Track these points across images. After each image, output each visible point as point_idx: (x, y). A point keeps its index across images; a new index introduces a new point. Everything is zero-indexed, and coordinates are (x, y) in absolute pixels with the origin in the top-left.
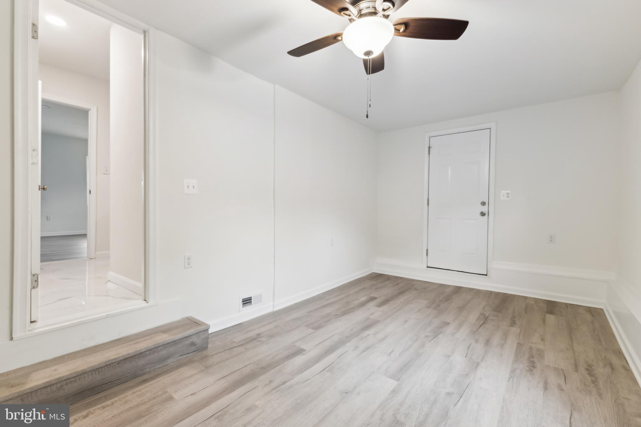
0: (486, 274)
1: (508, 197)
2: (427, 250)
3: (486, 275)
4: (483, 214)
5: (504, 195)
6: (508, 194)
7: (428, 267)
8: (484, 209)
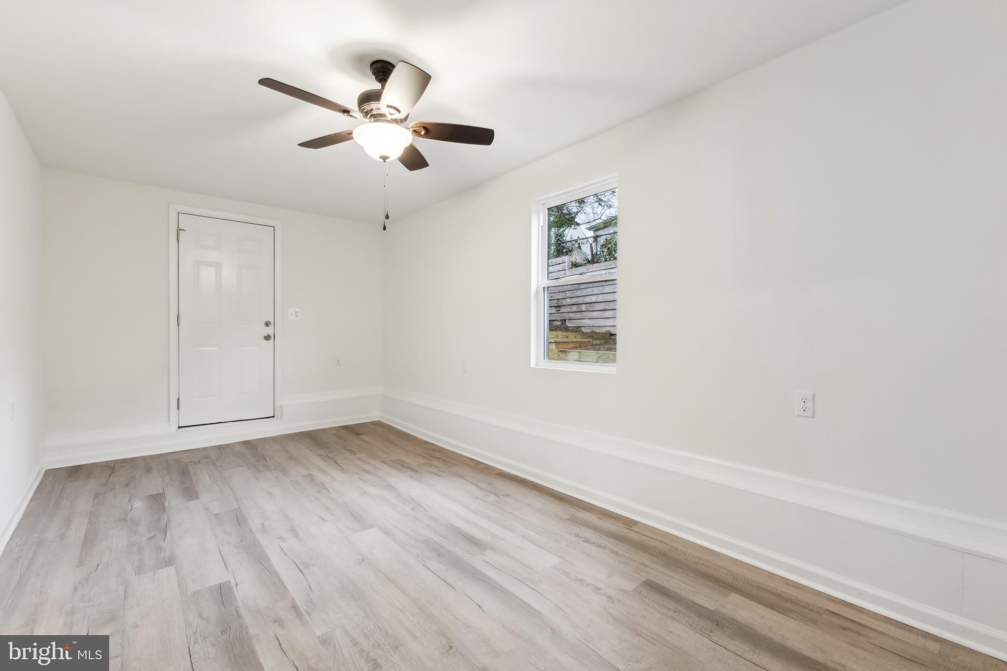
0: (273, 415)
1: (297, 316)
2: (178, 400)
3: (273, 417)
4: (267, 338)
5: (292, 314)
6: (296, 312)
7: (180, 427)
8: (269, 331)
